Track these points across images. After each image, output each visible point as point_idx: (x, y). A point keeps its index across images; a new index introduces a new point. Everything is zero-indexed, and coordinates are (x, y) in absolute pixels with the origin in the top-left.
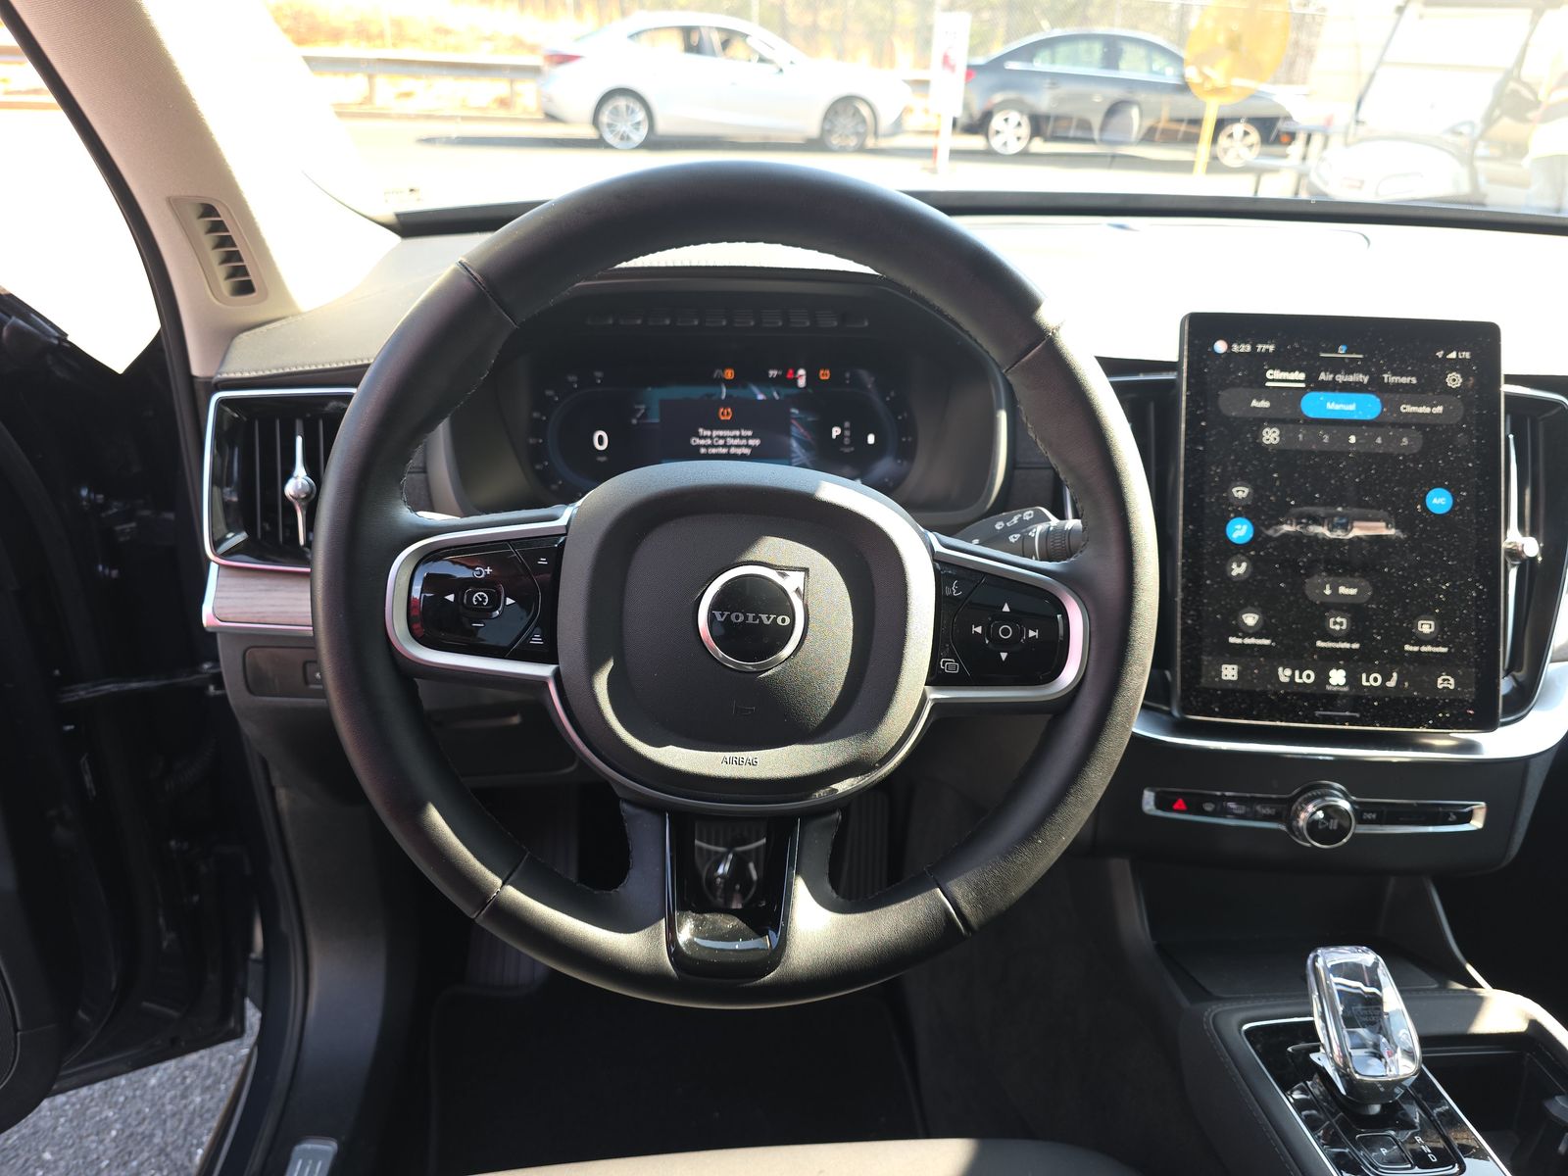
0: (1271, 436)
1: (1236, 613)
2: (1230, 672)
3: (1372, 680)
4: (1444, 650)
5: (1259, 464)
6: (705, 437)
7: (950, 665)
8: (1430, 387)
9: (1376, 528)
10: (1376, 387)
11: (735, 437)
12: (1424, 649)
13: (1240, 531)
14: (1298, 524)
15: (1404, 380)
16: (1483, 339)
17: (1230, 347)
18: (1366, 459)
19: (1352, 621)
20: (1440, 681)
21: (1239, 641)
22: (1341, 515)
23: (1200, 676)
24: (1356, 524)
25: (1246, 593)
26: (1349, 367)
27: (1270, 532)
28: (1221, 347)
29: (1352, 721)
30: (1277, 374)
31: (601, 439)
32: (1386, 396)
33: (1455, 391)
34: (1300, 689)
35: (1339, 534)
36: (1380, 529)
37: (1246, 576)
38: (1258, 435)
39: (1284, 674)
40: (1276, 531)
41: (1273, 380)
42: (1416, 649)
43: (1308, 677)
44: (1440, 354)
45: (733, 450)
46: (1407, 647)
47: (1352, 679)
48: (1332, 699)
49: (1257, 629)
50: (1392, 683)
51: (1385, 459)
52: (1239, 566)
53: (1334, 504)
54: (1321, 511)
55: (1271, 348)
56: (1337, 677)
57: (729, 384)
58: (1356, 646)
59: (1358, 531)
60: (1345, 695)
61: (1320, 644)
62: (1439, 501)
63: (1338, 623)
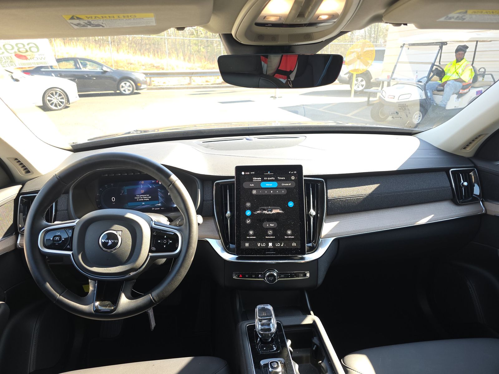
0: (254, 192)
1: (248, 232)
2: (247, 245)
3: (278, 245)
4: (293, 237)
5: (252, 198)
6: (138, 197)
7: (154, 249)
8: (288, 179)
9: (277, 211)
10: (276, 180)
11: (145, 196)
12: (289, 237)
13: (248, 213)
14: (261, 211)
15: (282, 178)
16: (299, 168)
17: (245, 173)
18: (275, 196)
19: (273, 232)
20: (293, 244)
21: (249, 237)
22: (270, 208)
23: (241, 246)
24: (273, 210)
25: (250, 227)
26: (270, 176)
27: (255, 213)
28: (243, 173)
29: (274, 254)
30: (255, 179)
31: (113, 199)
32: (278, 182)
33: (293, 180)
34: (262, 248)
35: (270, 212)
36: (278, 211)
37: (250, 223)
38: (251, 192)
39: (259, 245)
40: (256, 213)
41: (254, 180)
42: (287, 237)
43: (264, 245)
44: (290, 172)
45: (145, 199)
46: (285, 237)
47: (273, 245)
48: (269, 249)
49: (252, 235)
50: (282, 245)
51: (279, 196)
52: (248, 221)
53: (268, 206)
54: (266, 208)
55: (254, 173)
56: (270, 244)
57: (143, 184)
58: (274, 237)
59: (274, 211)
60: (272, 248)
61: (266, 237)
62: (291, 204)
63: (270, 232)
